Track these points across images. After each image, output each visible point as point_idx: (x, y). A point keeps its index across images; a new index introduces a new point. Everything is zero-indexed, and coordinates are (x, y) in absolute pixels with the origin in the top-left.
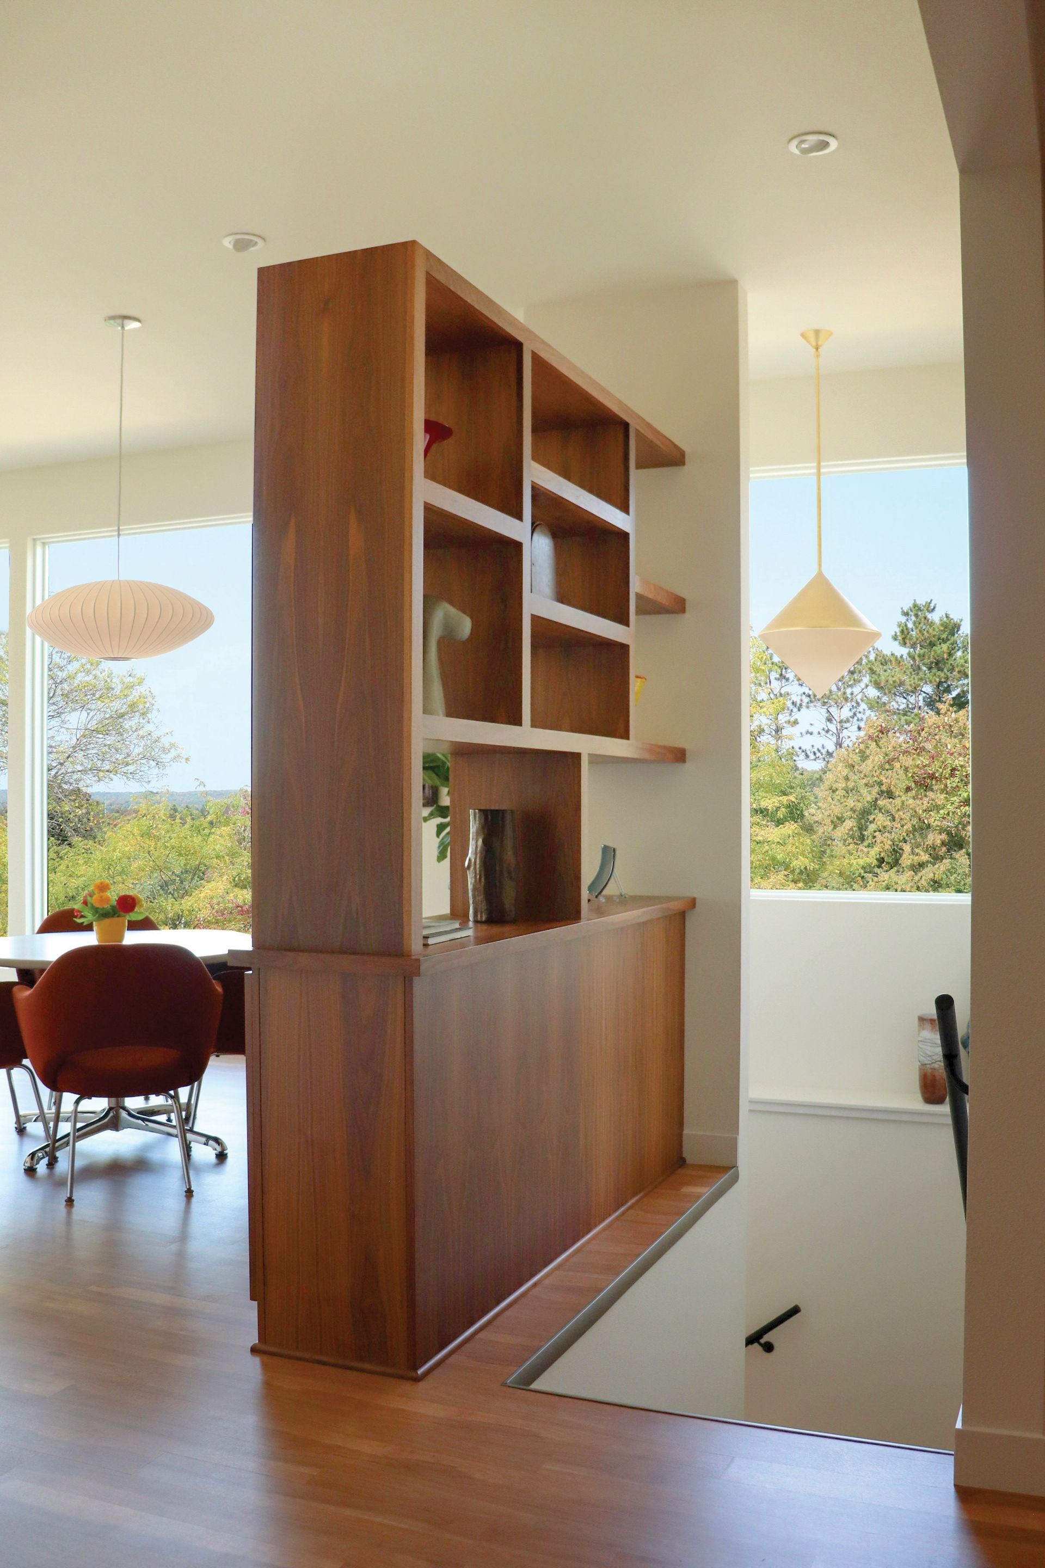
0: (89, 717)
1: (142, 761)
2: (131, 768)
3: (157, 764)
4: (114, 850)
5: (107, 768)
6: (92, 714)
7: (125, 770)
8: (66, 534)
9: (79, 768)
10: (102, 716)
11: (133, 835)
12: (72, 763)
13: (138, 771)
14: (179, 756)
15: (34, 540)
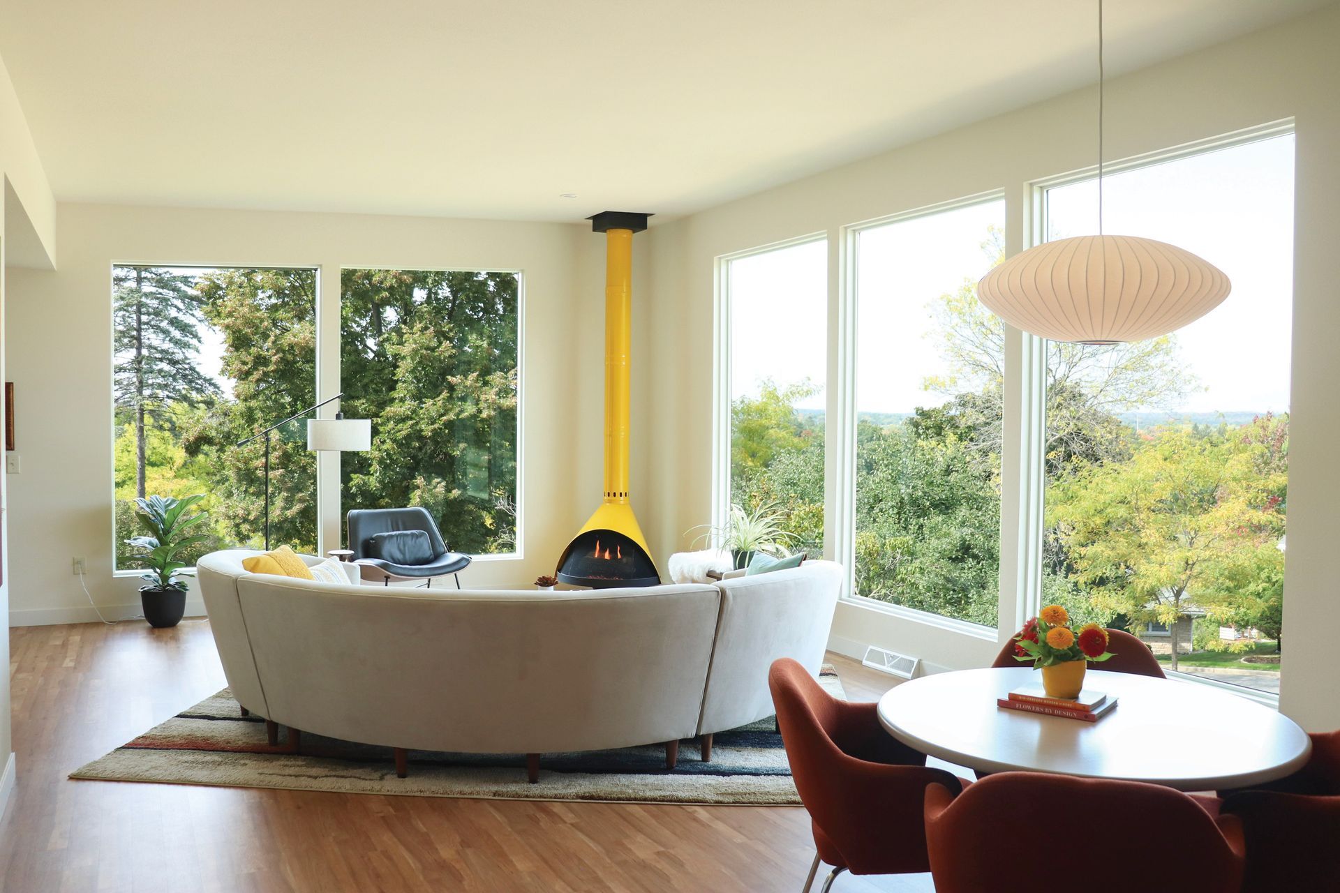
0: (1119, 357)
1: (1165, 392)
2: (1155, 399)
3: (1179, 394)
4: (1139, 472)
5: (1135, 399)
6: (1121, 354)
7: (1149, 400)
8: (1067, 173)
9: (1110, 399)
10: (1130, 355)
11: (1156, 459)
12: (1105, 396)
13: (1162, 401)
14: (1199, 386)
15: (1031, 185)
